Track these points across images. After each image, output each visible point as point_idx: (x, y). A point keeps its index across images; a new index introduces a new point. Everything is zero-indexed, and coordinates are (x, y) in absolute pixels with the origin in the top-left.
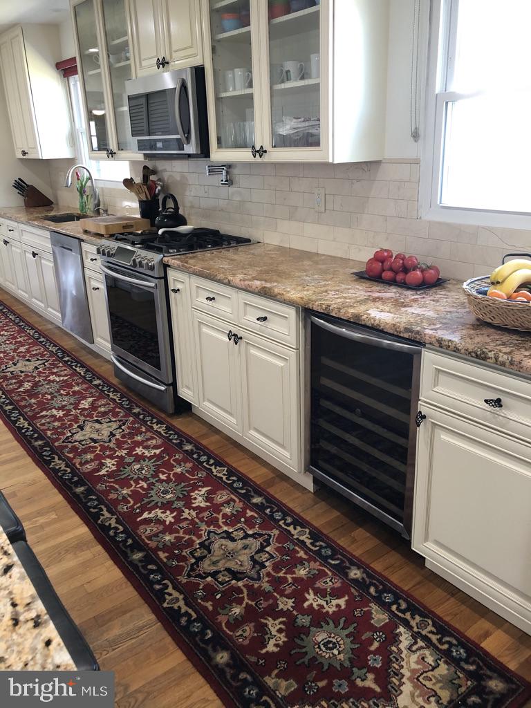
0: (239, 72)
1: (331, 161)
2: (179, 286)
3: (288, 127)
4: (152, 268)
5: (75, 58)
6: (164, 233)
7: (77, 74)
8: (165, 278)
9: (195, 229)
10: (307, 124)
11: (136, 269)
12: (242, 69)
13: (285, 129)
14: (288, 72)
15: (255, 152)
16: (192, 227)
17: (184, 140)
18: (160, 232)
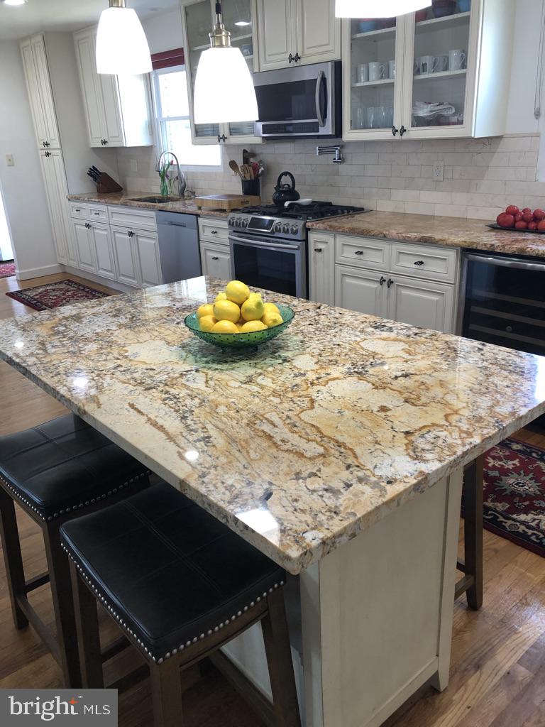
0: (373, 66)
1: (473, 136)
2: (320, 246)
3: (426, 110)
4: (295, 233)
5: (182, 49)
6: (289, 205)
7: (184, 64)
8: (306, 241)
9: (313, 202)
10: (439, 108)
11: (275, 235)
12: (376, 63)
13: (424, 112)
14: (424, 65)
15: (395, 132)
16: (310, 200)
17: (321, 123)
18: (286, 204)
